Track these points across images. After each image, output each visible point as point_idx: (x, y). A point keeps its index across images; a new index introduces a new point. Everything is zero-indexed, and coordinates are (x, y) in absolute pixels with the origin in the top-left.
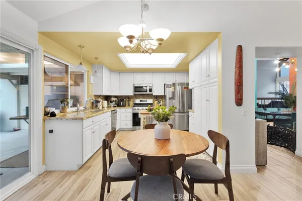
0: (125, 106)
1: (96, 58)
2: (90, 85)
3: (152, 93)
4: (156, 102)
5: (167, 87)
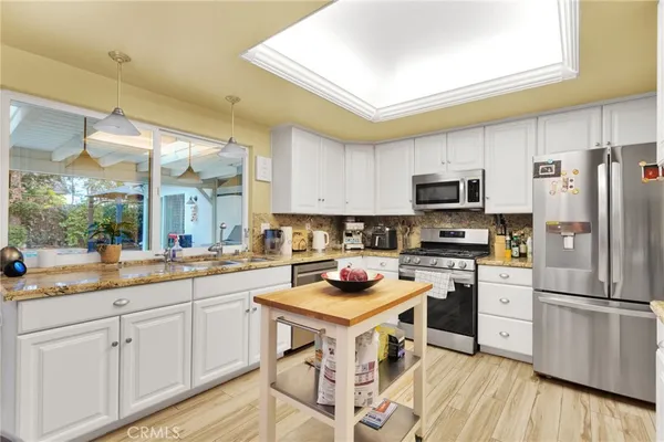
2: (256, 185)
3: (479, 204)
4: (500, 242)
5: (536, 175)
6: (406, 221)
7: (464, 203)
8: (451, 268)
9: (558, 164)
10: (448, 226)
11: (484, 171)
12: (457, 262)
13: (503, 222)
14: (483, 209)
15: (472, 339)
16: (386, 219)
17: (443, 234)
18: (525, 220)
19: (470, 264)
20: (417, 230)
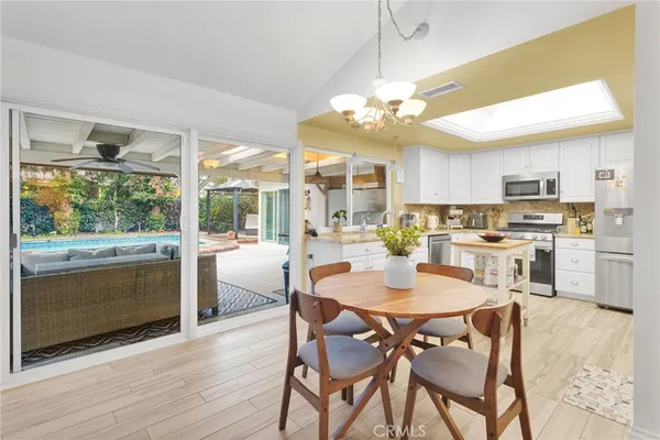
1: (396, 137)
2: (396, 186)
3: (555, 196)
4: (572, 222)
5: (597, 178)
6: (495, 208)
7: (544, 195)
8: (535, 239)
9: (612, 172)
10: (529, 212)
11: (559, 174)
12: (539, 236)
13: (573, 208)
14: (558, 200)
15: (550, 287)
16: (477, 207)
17: (526, 217)
18: (590, 207)
19: (550, 237)
20: (504, 214)
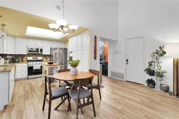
0: (19, 62)
4: (45, 59)
8: (40, 64)
13: (45, 56)
14: (42, 54)
17: (33, 58)
